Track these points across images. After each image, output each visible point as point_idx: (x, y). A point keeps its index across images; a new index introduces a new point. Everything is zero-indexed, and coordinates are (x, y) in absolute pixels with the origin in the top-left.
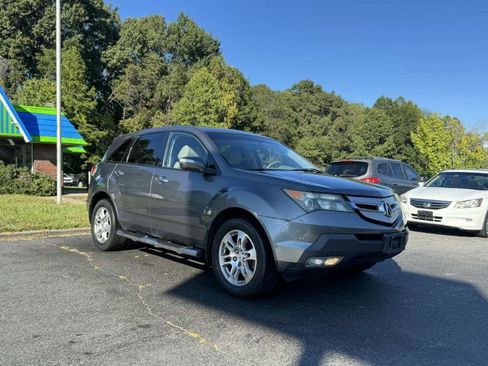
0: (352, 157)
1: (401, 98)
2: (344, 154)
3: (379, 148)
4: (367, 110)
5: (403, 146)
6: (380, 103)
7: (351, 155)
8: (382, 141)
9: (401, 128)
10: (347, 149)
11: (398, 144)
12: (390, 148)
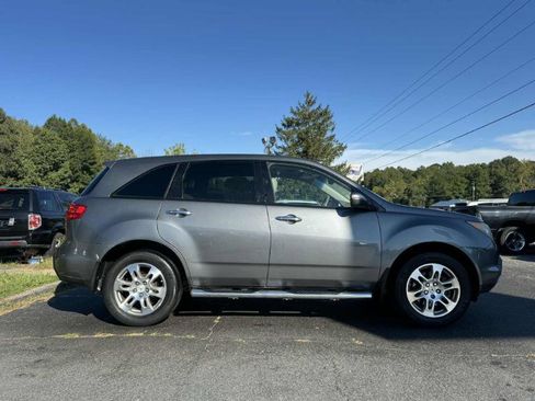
0: (22, 184)
1: (73, 120)
2: (11, 181)
3: (53, 175)
4: (37, 131)
5: (80, 173)
6: (51, 123)
7: (20, 182)
8: (56, 167)
9: (76, 153)
10: (14, 175)
11: (74, 171)
12: (66, 175)
